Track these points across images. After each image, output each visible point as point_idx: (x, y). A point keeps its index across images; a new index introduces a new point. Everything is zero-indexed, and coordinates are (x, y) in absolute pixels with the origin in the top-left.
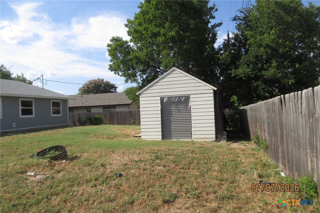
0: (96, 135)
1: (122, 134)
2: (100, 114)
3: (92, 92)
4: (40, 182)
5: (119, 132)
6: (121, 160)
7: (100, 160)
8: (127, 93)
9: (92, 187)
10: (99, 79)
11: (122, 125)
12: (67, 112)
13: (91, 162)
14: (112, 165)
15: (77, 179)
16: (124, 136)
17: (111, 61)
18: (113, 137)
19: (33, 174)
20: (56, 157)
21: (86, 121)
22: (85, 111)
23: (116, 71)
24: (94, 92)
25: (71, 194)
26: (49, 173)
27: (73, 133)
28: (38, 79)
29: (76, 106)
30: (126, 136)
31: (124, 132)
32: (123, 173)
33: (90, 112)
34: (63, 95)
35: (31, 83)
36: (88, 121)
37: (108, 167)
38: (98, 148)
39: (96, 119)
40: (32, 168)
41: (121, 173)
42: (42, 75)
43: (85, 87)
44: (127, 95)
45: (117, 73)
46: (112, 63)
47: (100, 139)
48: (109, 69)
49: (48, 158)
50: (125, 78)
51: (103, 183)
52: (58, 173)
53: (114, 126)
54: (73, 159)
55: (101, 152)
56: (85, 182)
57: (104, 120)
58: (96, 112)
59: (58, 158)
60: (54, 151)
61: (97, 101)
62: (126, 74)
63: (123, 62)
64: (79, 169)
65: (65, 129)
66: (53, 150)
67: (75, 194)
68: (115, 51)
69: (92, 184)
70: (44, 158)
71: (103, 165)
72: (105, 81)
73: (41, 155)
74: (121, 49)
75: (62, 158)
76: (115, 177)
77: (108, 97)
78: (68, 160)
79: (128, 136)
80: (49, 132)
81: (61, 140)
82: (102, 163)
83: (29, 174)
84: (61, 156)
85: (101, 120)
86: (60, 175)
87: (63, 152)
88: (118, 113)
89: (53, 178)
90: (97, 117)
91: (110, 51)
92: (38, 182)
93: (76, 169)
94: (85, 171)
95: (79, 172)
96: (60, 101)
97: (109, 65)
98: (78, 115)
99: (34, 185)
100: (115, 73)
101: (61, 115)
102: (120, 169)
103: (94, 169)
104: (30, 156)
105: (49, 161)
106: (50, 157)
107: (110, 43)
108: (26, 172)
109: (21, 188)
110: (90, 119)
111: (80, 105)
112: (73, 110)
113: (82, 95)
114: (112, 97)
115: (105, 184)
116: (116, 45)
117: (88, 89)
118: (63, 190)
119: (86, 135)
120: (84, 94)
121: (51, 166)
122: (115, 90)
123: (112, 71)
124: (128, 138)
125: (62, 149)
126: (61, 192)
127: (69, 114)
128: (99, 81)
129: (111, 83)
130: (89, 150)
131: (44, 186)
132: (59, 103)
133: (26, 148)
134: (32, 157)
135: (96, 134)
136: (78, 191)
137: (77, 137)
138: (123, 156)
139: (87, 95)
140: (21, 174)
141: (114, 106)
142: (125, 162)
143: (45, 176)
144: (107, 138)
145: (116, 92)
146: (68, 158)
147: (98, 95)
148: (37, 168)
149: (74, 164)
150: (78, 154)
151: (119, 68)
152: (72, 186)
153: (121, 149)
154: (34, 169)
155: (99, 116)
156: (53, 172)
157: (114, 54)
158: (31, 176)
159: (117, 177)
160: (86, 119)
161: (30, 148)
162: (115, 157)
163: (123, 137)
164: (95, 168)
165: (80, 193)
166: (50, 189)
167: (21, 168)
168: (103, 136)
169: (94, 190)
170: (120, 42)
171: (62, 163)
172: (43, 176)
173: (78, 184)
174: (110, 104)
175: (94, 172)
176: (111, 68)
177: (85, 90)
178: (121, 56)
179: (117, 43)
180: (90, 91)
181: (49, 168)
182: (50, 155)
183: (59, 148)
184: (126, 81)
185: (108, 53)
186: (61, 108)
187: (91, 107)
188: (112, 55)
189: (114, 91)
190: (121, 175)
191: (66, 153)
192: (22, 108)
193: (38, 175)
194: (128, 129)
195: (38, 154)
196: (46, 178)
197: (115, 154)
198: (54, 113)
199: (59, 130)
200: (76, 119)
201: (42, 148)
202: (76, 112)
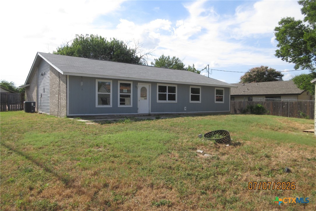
0: (259, 125)
1: (289, 127)
2: (262, 103)
3: (255, 81)
4: (208, 160)
5: (285, 124)
6: (289, 155)
7: (263, 150)
8: (296, 81)
9: (257, 176)
10: (262, 67)
11: (288, 117)
12: (229, 100)
13: (255, 151)
14: (277, 157)
15: (241, 164)
16: (291, 129)
17: (278, 46)
18: (277, 129)
19: (201, 152)
20: (221, 141)
21: (247, 110)
22: (247, 100)
23: (284, 56)
24: (256, 81)
25: (235, 177)
26: (215, 154)
27: (235, 121)
28: (205, 68)
29: (238, 94)
30: (294, 130)
31: (291, 125)
32: (291, 169)
33: (252, 100)
34: (226, 83)
35: (199, 73)
36: (249, 110)
37: (273, 159)
38: (261, 138)
39: (258, 108)
40: (201, 147)
41: (289, 168)
42: (208, 65)
43: (246, 75)
44: (296, 83)
45: (285, 59)
46: (279, 49)
47: (262, 129)
48: (275, 55)
49: (214, 140)
50: (294, 64)
51: (268, 174)
52: (223, 155)
53: (279, 117)
54: (236, 145)
55: (265, 143)
56: (248, 169)
57: (266, 109)
58: (258, 101)
59: (222, 142)
60: (219, 135)
61: (260, 90)
62: (297, 59)
63: (293, 46)
64: (242, 155)
65: (227, 116)
66: (217, 134)
67: (239, 178)
68: (285, 34)
69: (256, 172)
70: (211, 140)
71: (267, 156)
72: (269, 68)
73: (207, 137)
74: (291, 31)
75: (226, 143)
76: (282, 171)
77: (272, 86)
78: (232, 145)
79: (296, 129)
80: (213, 117)
81: (223, 125)
82: (267, 154)
83: (198, 151)
84: (225, 140)
85: (264, 110)
86: (225, 158)
87: (227, 137)
88: (283, 103)
89: (218, 159)
90: (260, 107)
91: (277, 35)
92: (206, 160)
93: (239, 155)
94: (248, 158)
95: (242, 158)
96: (223, 89)
97: (276, 51)
98: (239, 103)
99: (203, 161)
100: (282, 59)
101: (224, 103)
102: (288, 164)
103: (258, 159)
104: (199, 136)
105: (215, 143)
106: (215, 140)
107: (278, 26)
108: (196, 149)
109: (193, 161)
110: (251, 108)
111: (242, 94)
112: (234, 98)
113: (244, 83)
114: (277, 86)
115: (270, 176)
116: (286, 28)
117: (250, 78)
118: (228, 172)
119: (247, 123)
120: (245, 83)
121: (216, 147)
122: (281, 78)
123: (279, 57)
124: (296, 132)
125: (226, 134)
126: (226, 173)
127: (231, 102)
128: (262, 69)
129: (276, 71)
130: (251, 139)
131: (211, 164)
132: (222, 91)
133: (195, 129)
134: (200, 137)
135: (259, 123)
136: (242, 176)
137: (239, 124)
138: (291, 150)
139: (249, 84)
140: (192, 150)
141: (279, 96)
142: (294, 157)
143: (211, 156)
144: (270, 129)
145: (281, 80)
146: (232, 143)
147: (261, 84)
148: (204, 147)
149: (237, 149)
150: (241, 140)
151: (288, 53)
152: (236, 170)
153: (289, 142)
154: (202, 148)
155: (262, 106)
156: (218, 154)
157: (283, 38)
158: (200, 153)
159: (284, 172)
160: (247, 108)
161: (198, 129)
162: (280, 150)
163: (289, 130)
164: (259, 157)
165: (245, 178)
166: (217, 168)
167: (193, 145)
168: (266, 126)
169: (258, 179)
170: (290, 24)
171: (226, 146)
172: (210, 155)
173: (242, 169)
174: (274, 93)
175: (258, 161)
176: (278, 54)
177: (247, 78)
178: (291, 39)
179: (288, 25)
180: (251, 79)
181: (215, 149)
182: (215, 138)
183: (223, 132)
184: (296, 68)
185: (275, 37)
186: (224, 96)
187: (253, 96)
188: (280, 39)
189: (279, 80)
190: (289, 171)
191: (230, 138)
192: (192, 94)
193: (206, 153)
194: (296, 122)
195: (205, 136)
196: (212, 158)
197: (282, 147)
198: (217, 100)
199: (221, 116)
200: (237, 107)
201: (207, 131)
202: (237, 101)
